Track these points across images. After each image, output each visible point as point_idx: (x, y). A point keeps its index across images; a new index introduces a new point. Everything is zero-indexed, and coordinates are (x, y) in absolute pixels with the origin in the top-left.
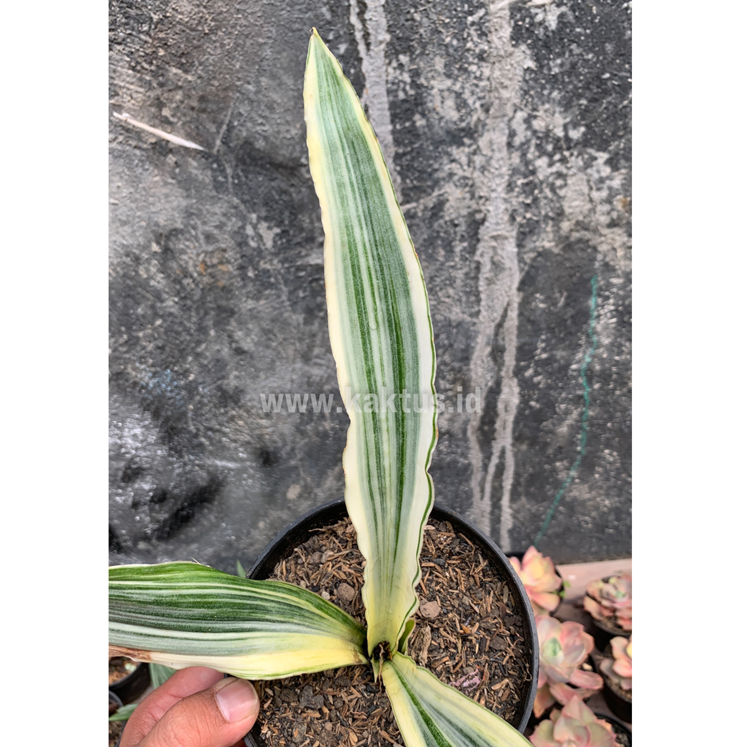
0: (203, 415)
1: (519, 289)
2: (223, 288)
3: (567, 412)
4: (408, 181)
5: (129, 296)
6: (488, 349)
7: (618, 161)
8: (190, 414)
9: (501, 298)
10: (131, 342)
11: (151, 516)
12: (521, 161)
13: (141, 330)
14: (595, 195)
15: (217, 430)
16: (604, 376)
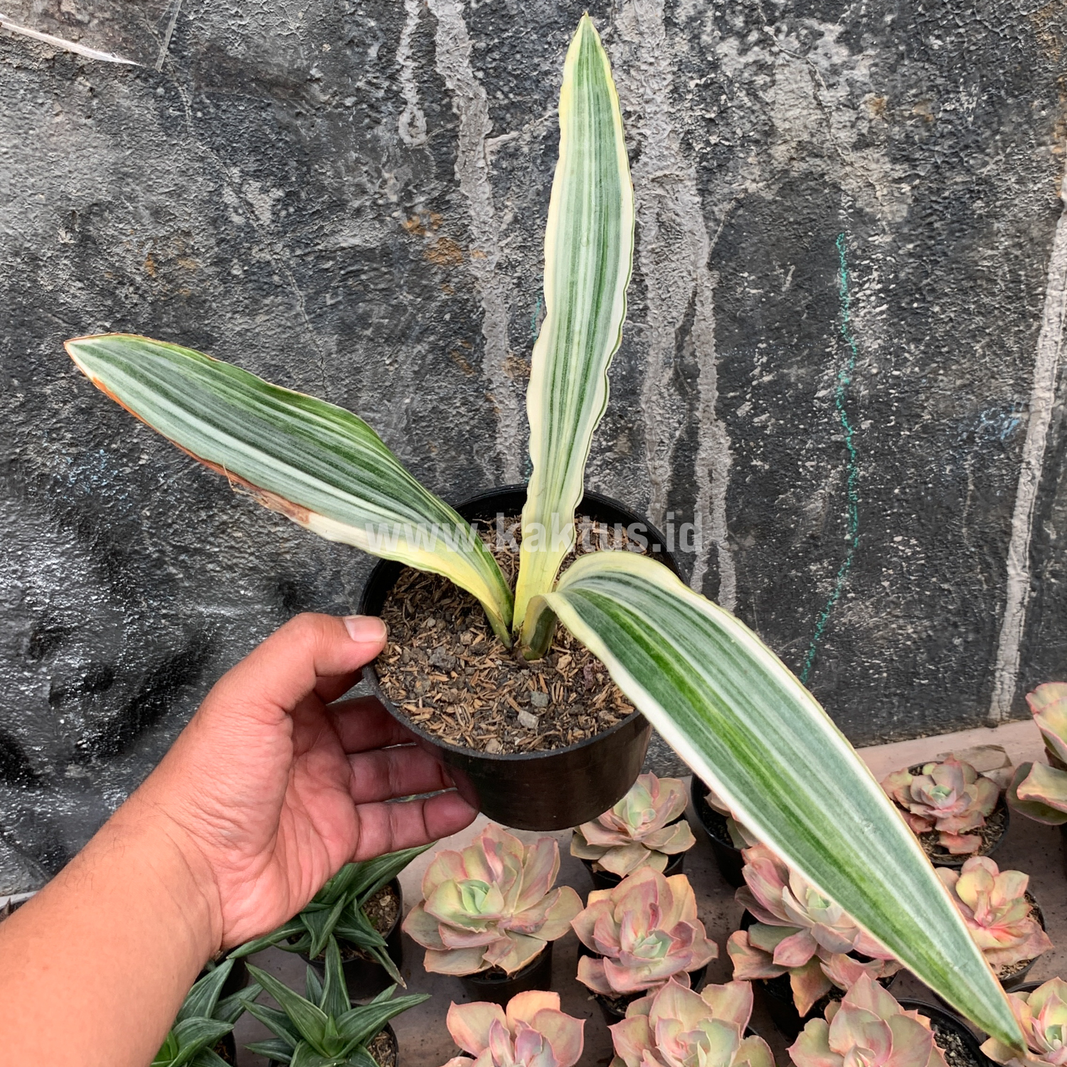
0: (170, 526)
1: (710, 266)
2: (190, 300)
3: (819, 475)
4: (499, 95)
5: (22, 324)
6: (669, 373)
7: (860, 36)
8: (146, 525)
9: (680, 283)
10: (30, 405)
12: (692, 48)
13: (47, 382)
14: (826, 95)
15: (197, 551)
16: (878, 407)
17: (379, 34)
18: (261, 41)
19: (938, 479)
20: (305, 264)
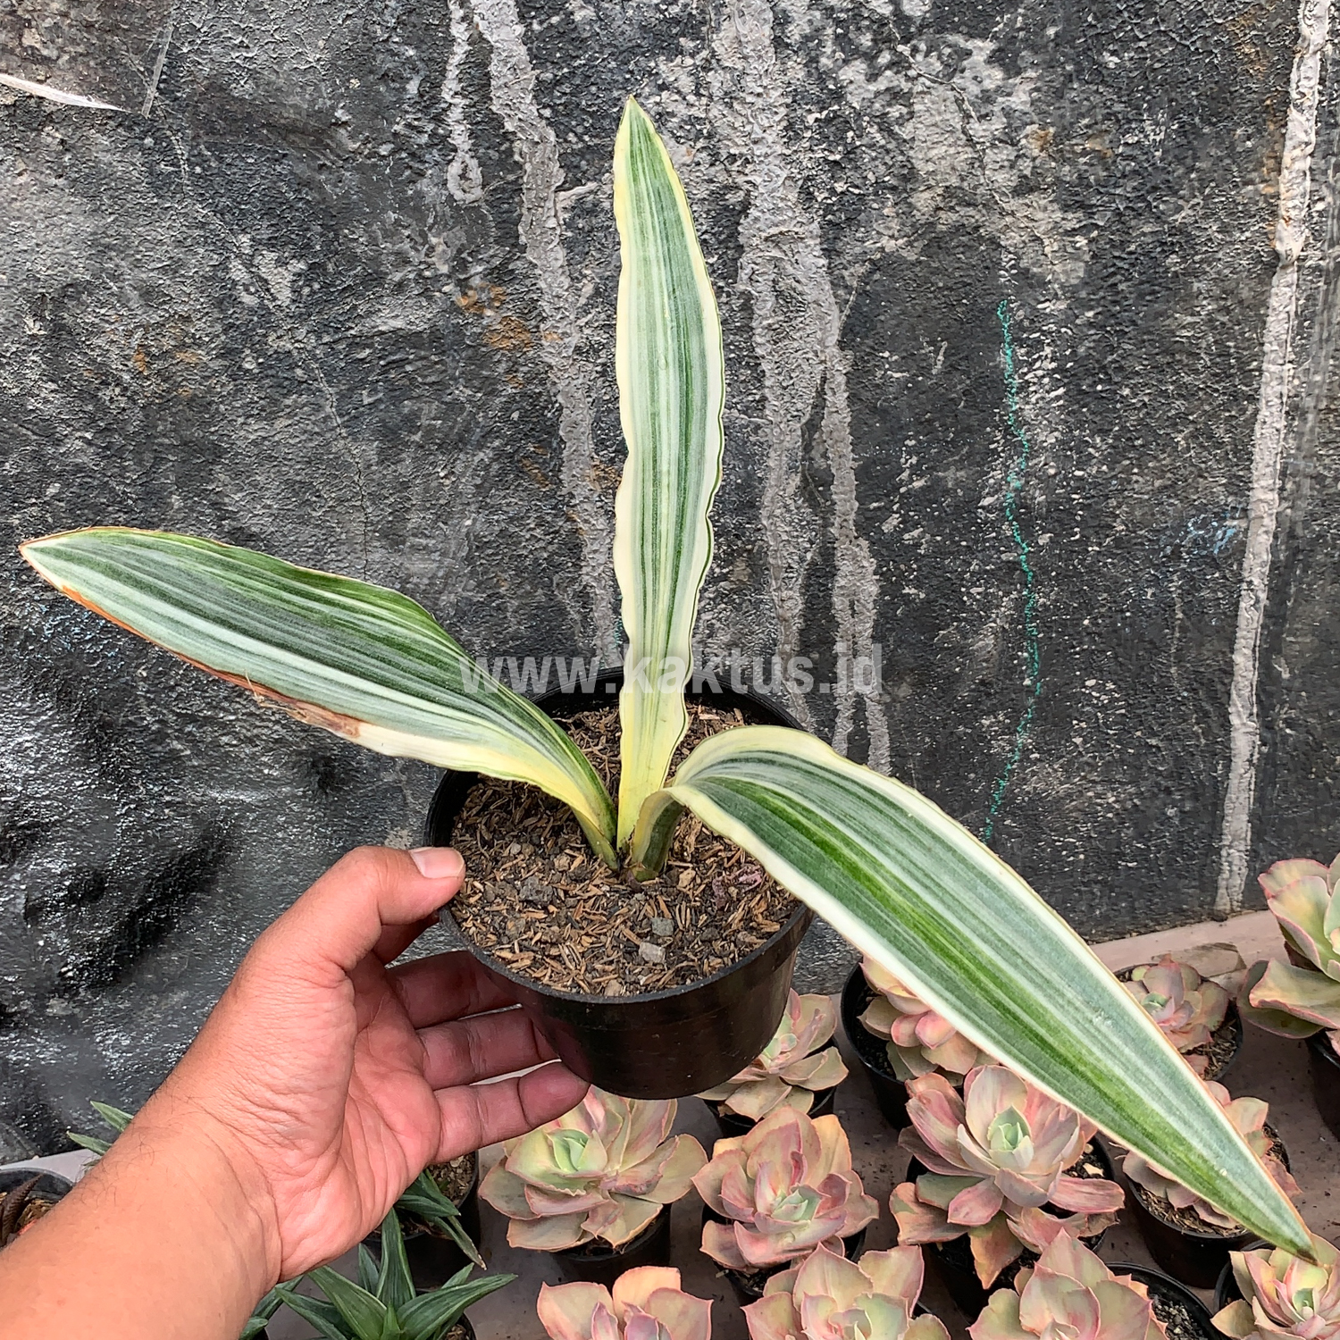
0: (172, 689)
1: (842, 345)
2: (191, 401)
3: (988, 604)
4: (571, 137)
6: (796, 480)
7: (1017, 54)
8: (142, 688)
9: (805, 367)
11: (70, 936)
12: (809, 74)
13: (14, 510)
14: (977, 128)
15: (208, 720)
16: (1059, 517)
17: (420, 65)
18: (273, 78)
19: (1137, 606)
20: (335, 353)
